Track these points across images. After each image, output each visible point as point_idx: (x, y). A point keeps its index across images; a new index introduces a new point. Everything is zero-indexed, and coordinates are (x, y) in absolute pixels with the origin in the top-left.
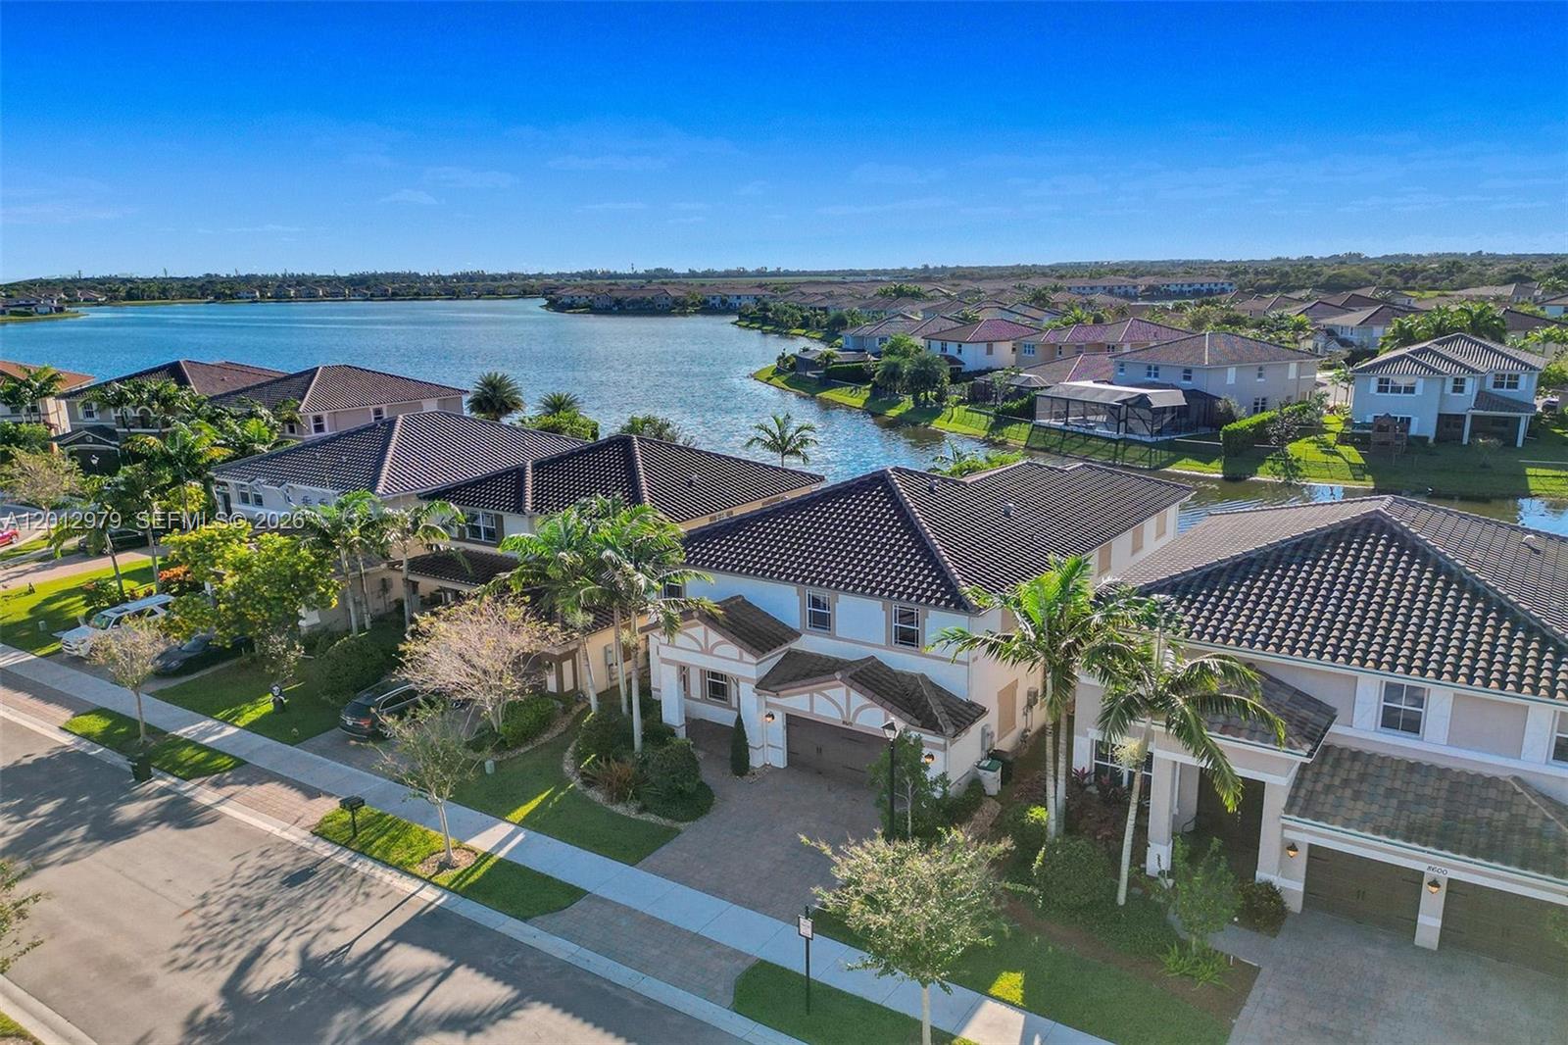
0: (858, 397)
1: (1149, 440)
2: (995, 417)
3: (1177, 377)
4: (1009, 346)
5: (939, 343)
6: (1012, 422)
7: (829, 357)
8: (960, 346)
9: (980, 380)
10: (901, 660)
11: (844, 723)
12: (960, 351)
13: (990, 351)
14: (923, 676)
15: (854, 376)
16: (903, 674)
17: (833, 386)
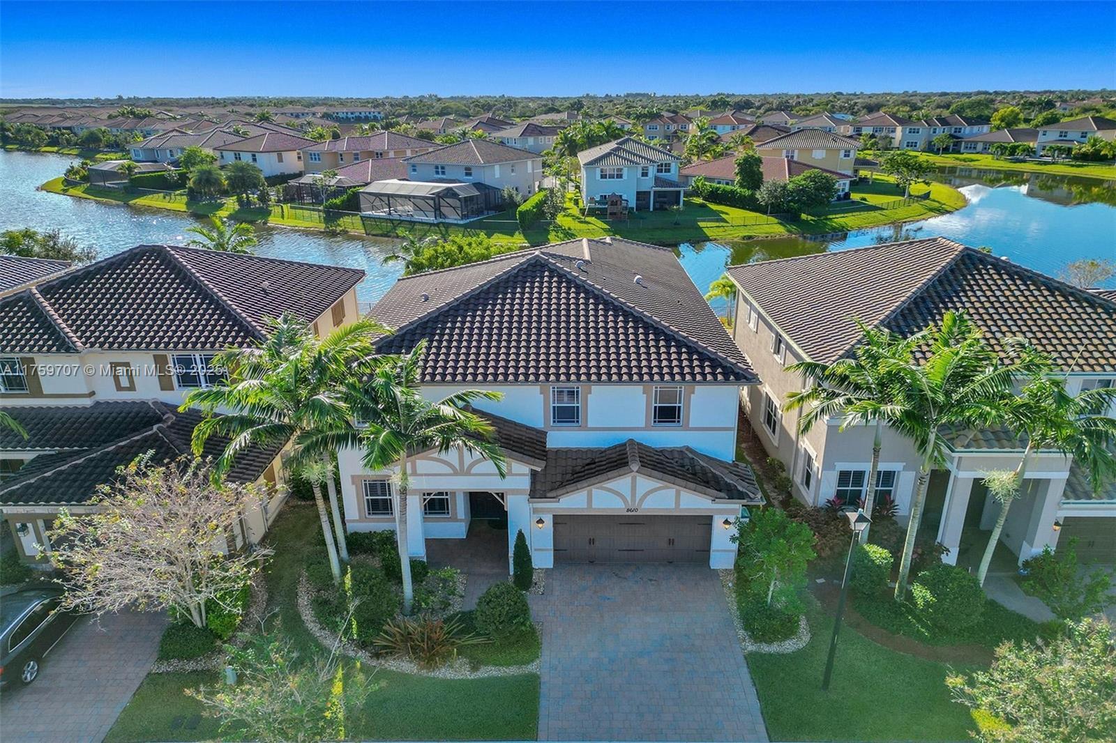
0: (178, 202)
1: (461, 222)
2: (325, 212)
3: (461, 174)
4: (294, 155)
5: (232, 153)
6: (342, 215)
7: (130, 168)
8: (254, 156)
9: (292, 182)
10: (667, 438)
11: (628, 510)
12: (255, 160)
13: (280, 160)
14: (688, 448)
15: (163, 185)
16: (672, 451)
17: (144, 194)
